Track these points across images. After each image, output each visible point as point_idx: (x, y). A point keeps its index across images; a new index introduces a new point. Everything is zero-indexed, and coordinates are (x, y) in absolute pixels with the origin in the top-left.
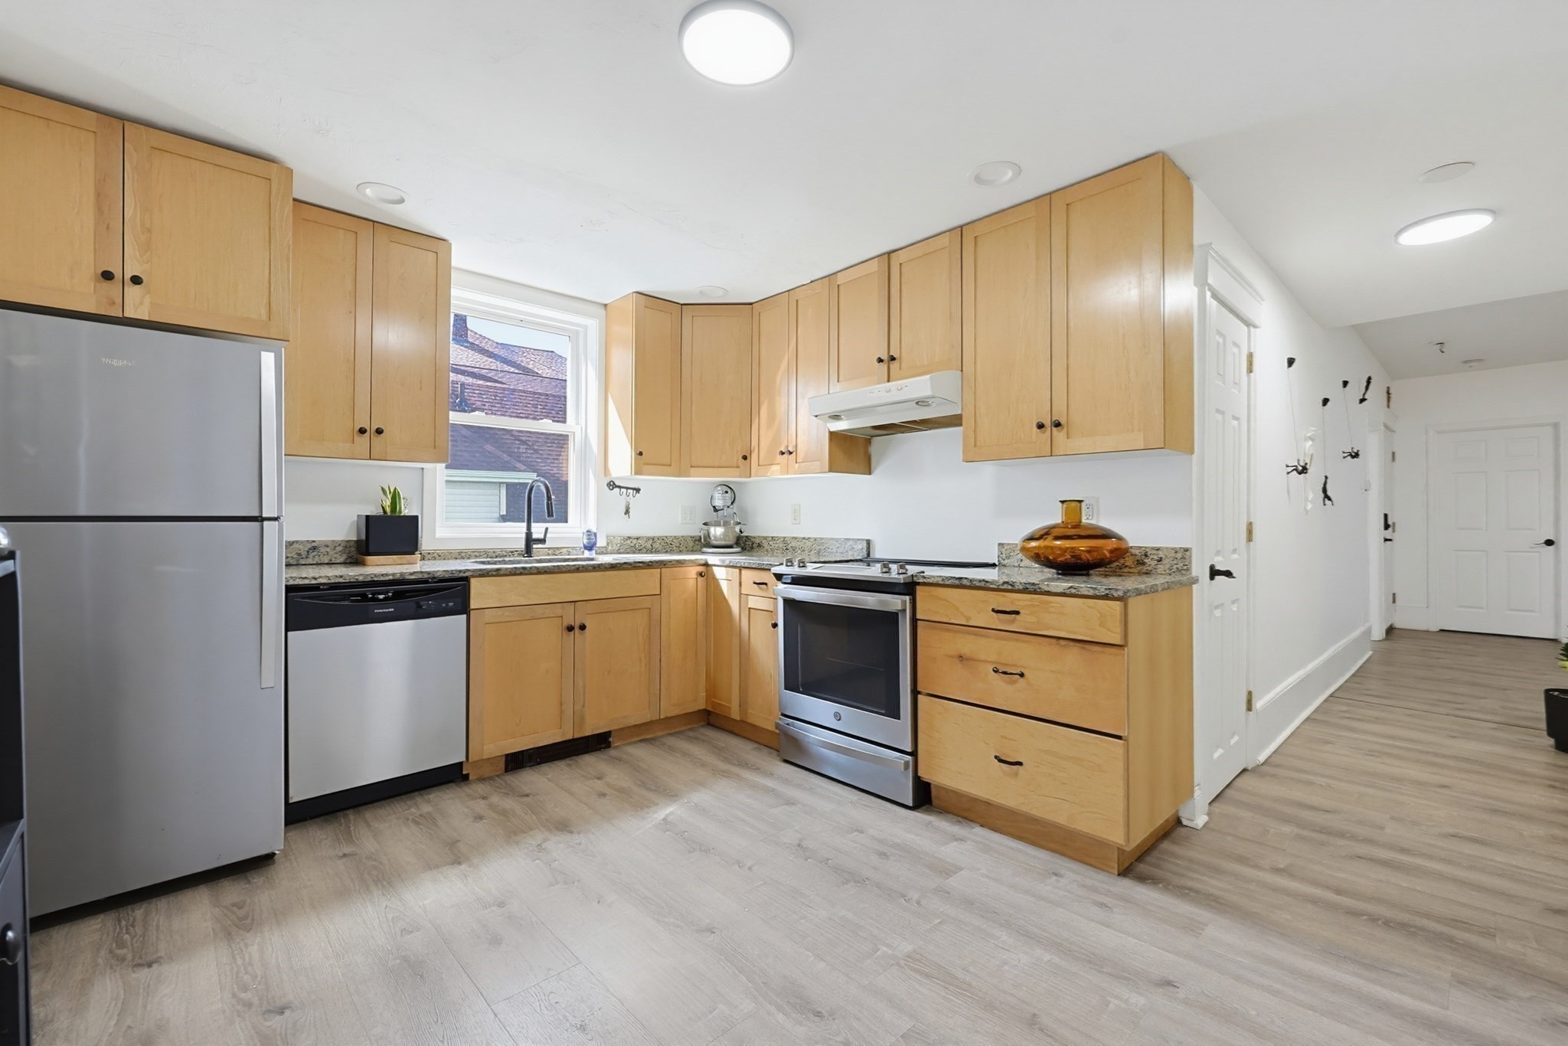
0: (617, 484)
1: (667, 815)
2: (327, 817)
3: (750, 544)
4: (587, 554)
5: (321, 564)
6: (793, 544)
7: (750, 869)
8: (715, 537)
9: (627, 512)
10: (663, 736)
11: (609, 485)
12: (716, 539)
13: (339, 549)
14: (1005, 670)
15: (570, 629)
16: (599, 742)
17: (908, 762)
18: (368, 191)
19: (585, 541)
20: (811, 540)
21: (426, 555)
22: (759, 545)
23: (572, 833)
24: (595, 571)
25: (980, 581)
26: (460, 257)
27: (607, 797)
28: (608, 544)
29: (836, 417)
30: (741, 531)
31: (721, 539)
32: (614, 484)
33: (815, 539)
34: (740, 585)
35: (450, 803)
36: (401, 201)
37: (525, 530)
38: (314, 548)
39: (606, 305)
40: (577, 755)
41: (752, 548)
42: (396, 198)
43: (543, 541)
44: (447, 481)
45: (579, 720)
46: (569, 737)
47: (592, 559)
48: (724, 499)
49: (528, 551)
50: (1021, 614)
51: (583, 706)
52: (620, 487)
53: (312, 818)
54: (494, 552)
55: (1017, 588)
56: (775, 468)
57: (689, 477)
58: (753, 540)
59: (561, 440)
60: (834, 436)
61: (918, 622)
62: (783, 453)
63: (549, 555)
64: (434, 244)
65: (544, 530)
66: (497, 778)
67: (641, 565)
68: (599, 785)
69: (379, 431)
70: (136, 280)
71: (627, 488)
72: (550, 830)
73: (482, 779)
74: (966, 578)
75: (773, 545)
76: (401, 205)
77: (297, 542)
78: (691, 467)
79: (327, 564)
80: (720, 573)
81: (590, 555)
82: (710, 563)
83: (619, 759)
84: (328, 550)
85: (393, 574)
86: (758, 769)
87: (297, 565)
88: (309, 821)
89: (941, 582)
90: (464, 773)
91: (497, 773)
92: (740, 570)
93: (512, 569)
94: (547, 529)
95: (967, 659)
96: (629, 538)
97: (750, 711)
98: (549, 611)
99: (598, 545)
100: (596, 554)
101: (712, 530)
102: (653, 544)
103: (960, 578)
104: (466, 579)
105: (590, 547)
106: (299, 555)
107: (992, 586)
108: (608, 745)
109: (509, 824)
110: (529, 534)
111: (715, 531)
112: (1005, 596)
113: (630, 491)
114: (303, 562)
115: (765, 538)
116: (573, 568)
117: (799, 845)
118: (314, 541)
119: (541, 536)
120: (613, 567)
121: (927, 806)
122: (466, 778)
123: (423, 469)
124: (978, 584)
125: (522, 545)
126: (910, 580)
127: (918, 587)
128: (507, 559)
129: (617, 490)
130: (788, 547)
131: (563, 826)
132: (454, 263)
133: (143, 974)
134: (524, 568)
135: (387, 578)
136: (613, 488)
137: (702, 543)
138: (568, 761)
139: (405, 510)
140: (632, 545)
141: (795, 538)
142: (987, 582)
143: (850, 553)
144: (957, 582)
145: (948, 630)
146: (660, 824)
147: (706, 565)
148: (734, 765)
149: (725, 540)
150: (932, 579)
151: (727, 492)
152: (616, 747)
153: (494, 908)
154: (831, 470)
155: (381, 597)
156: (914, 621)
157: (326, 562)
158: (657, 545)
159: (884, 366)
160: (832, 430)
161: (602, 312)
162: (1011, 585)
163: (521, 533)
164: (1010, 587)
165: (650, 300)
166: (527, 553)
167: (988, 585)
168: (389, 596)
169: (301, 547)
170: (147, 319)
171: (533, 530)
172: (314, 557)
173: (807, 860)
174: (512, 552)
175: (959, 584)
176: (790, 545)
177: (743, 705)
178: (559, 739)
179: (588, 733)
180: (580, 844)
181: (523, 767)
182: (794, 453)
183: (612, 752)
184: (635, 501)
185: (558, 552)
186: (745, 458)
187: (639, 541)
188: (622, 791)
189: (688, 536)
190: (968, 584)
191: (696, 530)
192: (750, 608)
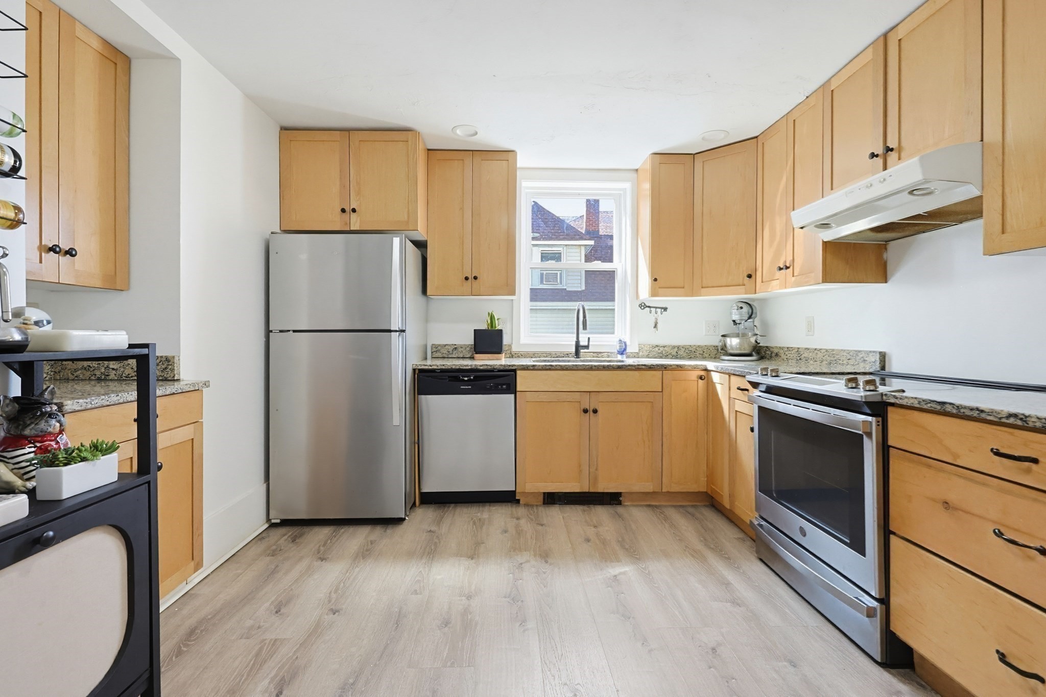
0: (647, 305)
1: (620, 574)
2: (440, 505)
3: (770, 353)
4: (619, 357)
5: (459, 358)
6: (806, 355)
7: (650, 651)
8: (731, 346)
9: (655, 326)
10: (666, 506)
11: (640, 306)
12: (732, 348)
13: (468, 349)
14: (1012, 537)
15: (586, 411)
16: (612, 499)
17: (875, 609)
18: (458, 132)
19: (618, 348)
20: (822, 351)
21: (514, 355)
22: (777, 355)
23: (546, 562)
24: (605, 370)
25: (972, 409)
26: (522, 161)
27: (590, 544)
28: (639, 350)
29: (825, 226)
30: (756, 342)
31: (737, 349)
32: (645, 305)
33: (827, 351)
34: (730, 389)
35: (499, 515)
36: (476, 133)
37: (575, 339)
38: (456, 348)
39: (637, 170)
40: (594, 504)
41: (771, 357)
42: (473, 132)
43: (587, 347)
44: (531, 309)
45: (594, 480)
46: (586, 489)
47: (623, 361)
48: (741, 314)
49: (577, 354)
50: (1040, 464)
51: (596, 470)
52: (649, 307)
53: (435, 503)
54: (556, 354)
55: (1031, 424)
56: (775, 283)
57: (701, 296)
58: (771, 349)
59: (611, 275)
60: (826, 244)
61: (891, 449)
62: (781, 269)
63: (593, 357)
64: (505, 155)
65: (587, 340)
66: (535, 508)
67: (644, 367)
68: (591, 532)
69: (475, 278)
70: (354, 210)
71: (656, 308)
72: (535, 555)
73: (527, 505)
74: (951, 404)
75: (789, 355)
76: (477, 136)
77: (447, 345)
78: (702, 288)
79: (462, 358)
80: (716, 377)
81: (622, 358)
82: (709, 368)
83: (620, 516)
84: (462, 349)
85: (471, 365)
86: (729, 558)
87: (447, 358)
88: (433, 505)
89: (918, 406)
90: (517, 498)
91: (538, 504)
92: (730, 376)
93: (543, 365)
94: (589, 339)
95: (956, 509)
96: (657, 346)
97: (736, 503)
98: (570, 397)
99: (627, 351)
100: (627, 358)
101: (728, 340)
102: (678, 352)
103: (943, 403)
104: (515, 371)
105: (622, 352)
106: (449, 352)
107: (989, 418)
108: (619, 503)
109: (517, 541)
110: (577, 343)
111: (731, 342)
112: (1012, 434)
113: (659, 310)
114: (450, 356)
115: (781, 348)
116: (587, 367)
117: (714, 649)
118: (455, 345)
119: (586, 344)
120: (638, 368)
121: (908, 670)
122: (518, 501)
123: (512, 300)
124: (968, 413)
125: (573, 350)
126: (878, 399)
127: (890, 409)
128: (560, 359)
129: (648, 309)
130: (801, 357)
131: (545, 556)
132: (518, 165)
133: (317, 563)
134: (551, 365)
135: (467, 368)
136: (644, 308)
137: (721, 352)
138: (585, 508)
139: (499, 326)
140: (659, 351)
141: (808, 349)
142: (982, 411)
143: (862, 365)
144: (939, 407)
145: (929, 466)
146: (609, 579)
147: (706, 370)
148: (710, 548)
149: (741, 350)
150: (906, 400)
151: (741, 308)
152: (625, 506)
153: (464, 598)
154: (825, 280)
155: (466, 379)
156: (885, 450)
157: (461, 356)
158: (681, 353)
159: (879, 161)
160: (825, 241)
161: (634, 175)
162: (1021, 419)
163: (572, 341)
164: (1019, 423)
165: (664, 157)
166: (576, 355)
167: (983, 415)
168: (470, 379)
169: (449, 348)
170: (358, 229)
171: (580, 339)
172: (456, 353)
173: (710, 668)
174: (567, 354)
175: (941, 410)
176: (803, 356)
177: (732, 496)
178: (578, 490)
179: (600, 490)
180: (545, 573)
181: (555, 504)
182: (791, 267)
183: (620, 509)
184: (662, 318)
185: (600, 355)
186: (750, 276)
187: (665, 349)
188: (604, 542)
189: (711, 346)
190: (954, 411)
191: (716, 341)
192: (736, 411)
